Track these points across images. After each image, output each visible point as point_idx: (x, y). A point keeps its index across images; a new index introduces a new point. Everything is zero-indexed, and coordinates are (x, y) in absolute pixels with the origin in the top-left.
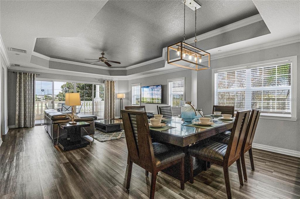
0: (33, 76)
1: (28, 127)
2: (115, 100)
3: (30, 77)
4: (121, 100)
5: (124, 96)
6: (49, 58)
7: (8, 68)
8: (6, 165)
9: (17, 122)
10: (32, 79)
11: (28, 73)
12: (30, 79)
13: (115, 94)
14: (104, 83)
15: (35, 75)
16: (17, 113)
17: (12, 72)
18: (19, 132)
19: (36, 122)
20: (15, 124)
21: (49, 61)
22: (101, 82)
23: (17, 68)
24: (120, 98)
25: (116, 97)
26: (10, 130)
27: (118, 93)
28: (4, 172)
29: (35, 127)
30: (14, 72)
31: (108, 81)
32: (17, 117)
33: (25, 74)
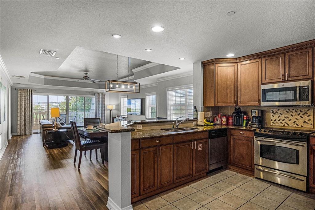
0: (31, 91)
1: (27, 135)
2: (105, 112)
3: (28, 92)
4: (111, 111)
5: (114, 108)
6: (44, 76)
7: (12, 86)
8: (12, 154)
9: (19, 130)
10: (31, 94)
11: (27, 90)
12: (29, 95)
13: (105, 105)
14: (95, 95)
15: (33, 91)
16: (19, 123)
17: (14, 89)
18: (20, 138)
19: (33, 131)
20: (17, 132)
21: (44, 79)
22: (92, 95)
23: (18, 86)
24: (111, 109)
25: (107, 109)
26: (13, 136)
27: (109, 105)
28: (11, 157)
29: (33, 134)
30: (16, 89)
31: (98, 94)
32: (19, 126)
33: (25, 90)
